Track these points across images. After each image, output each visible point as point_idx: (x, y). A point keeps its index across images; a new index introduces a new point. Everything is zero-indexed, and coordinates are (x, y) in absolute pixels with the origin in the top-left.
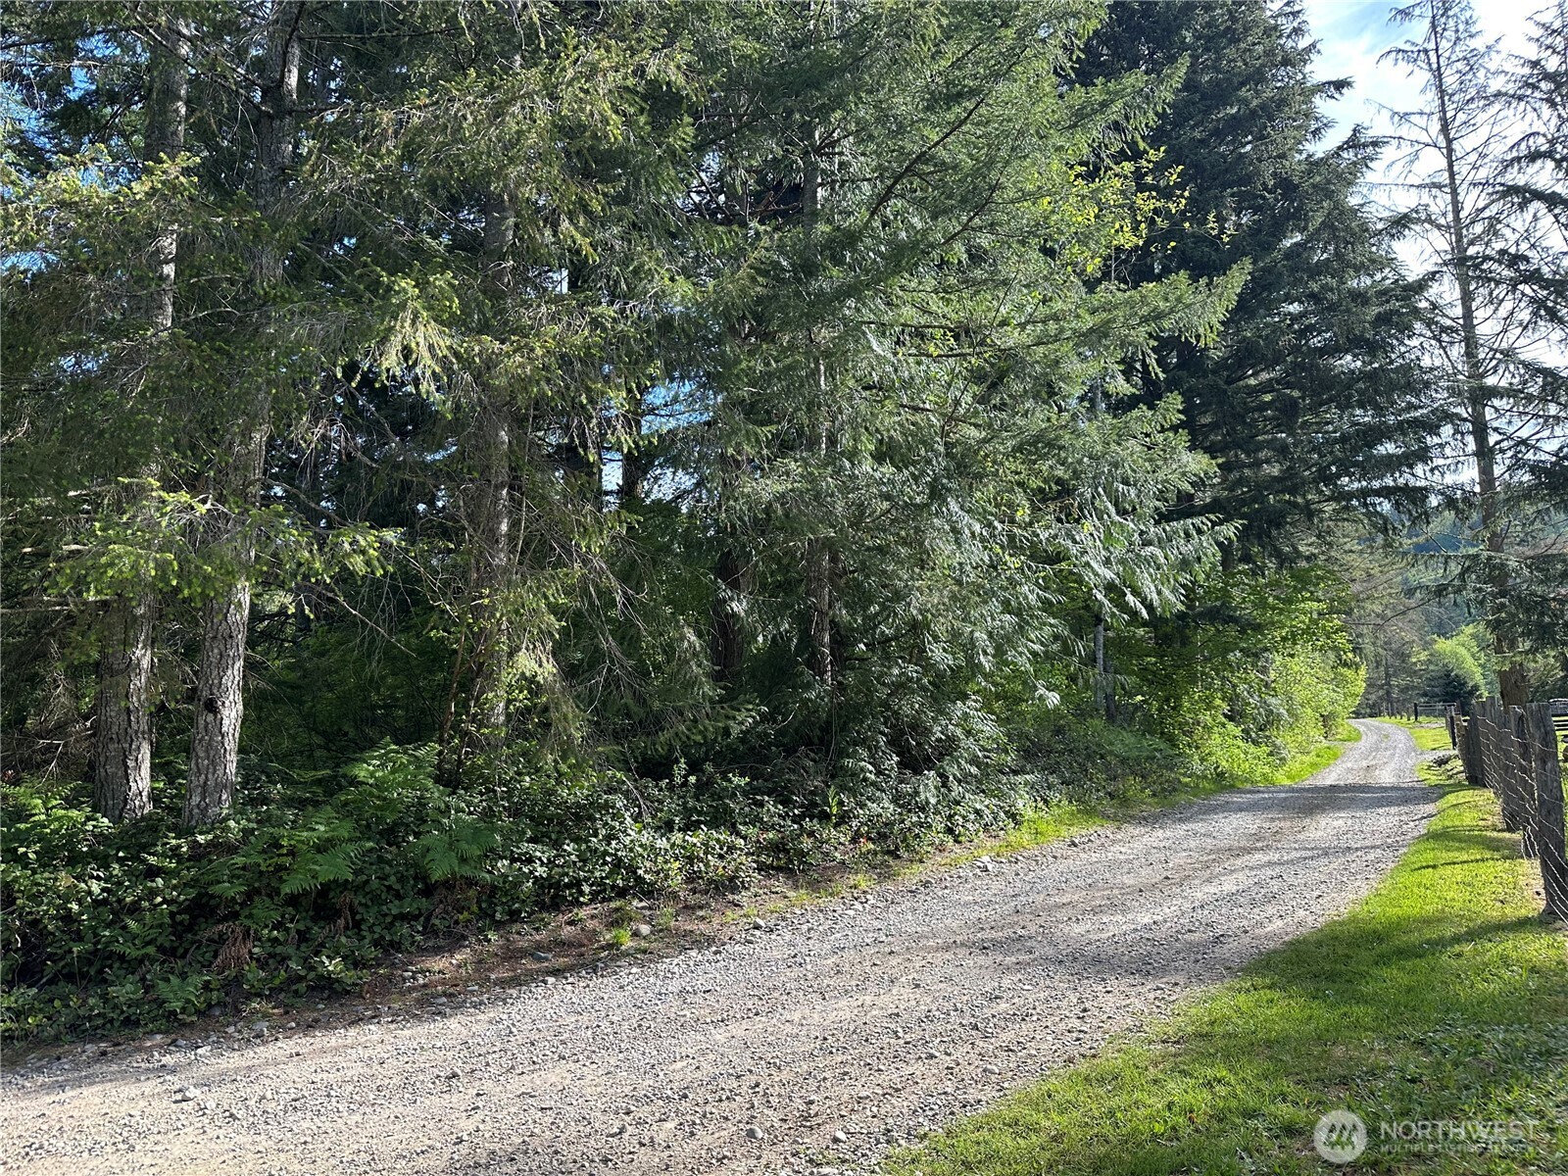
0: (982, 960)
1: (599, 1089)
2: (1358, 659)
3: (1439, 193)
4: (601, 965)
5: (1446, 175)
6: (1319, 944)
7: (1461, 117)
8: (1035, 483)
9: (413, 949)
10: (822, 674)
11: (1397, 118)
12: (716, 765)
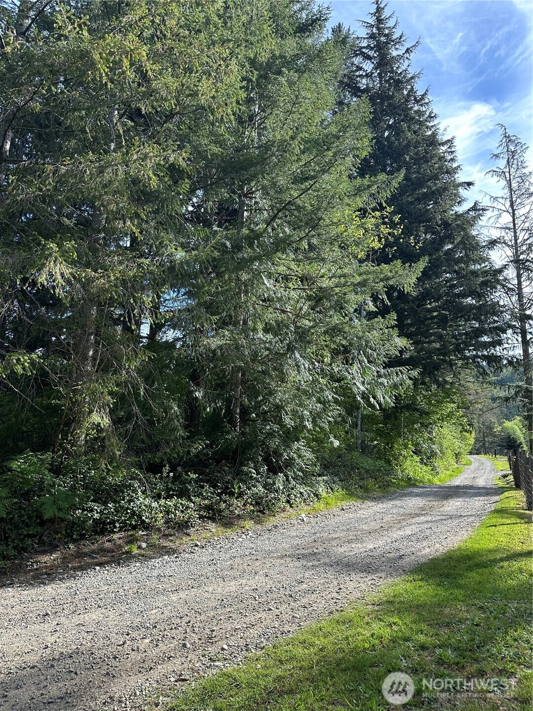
0: (297, 564)
1: (115, 623)
2: (471, 429)
3: (509, 232)
4: (122, 561)
5: (512, 224)
6: (444, 560)
7: (519, 201)
8: (333, 346)
9: (33, 551)
10: (235, 426)
11: (492, 199)
12: (183, 467)
